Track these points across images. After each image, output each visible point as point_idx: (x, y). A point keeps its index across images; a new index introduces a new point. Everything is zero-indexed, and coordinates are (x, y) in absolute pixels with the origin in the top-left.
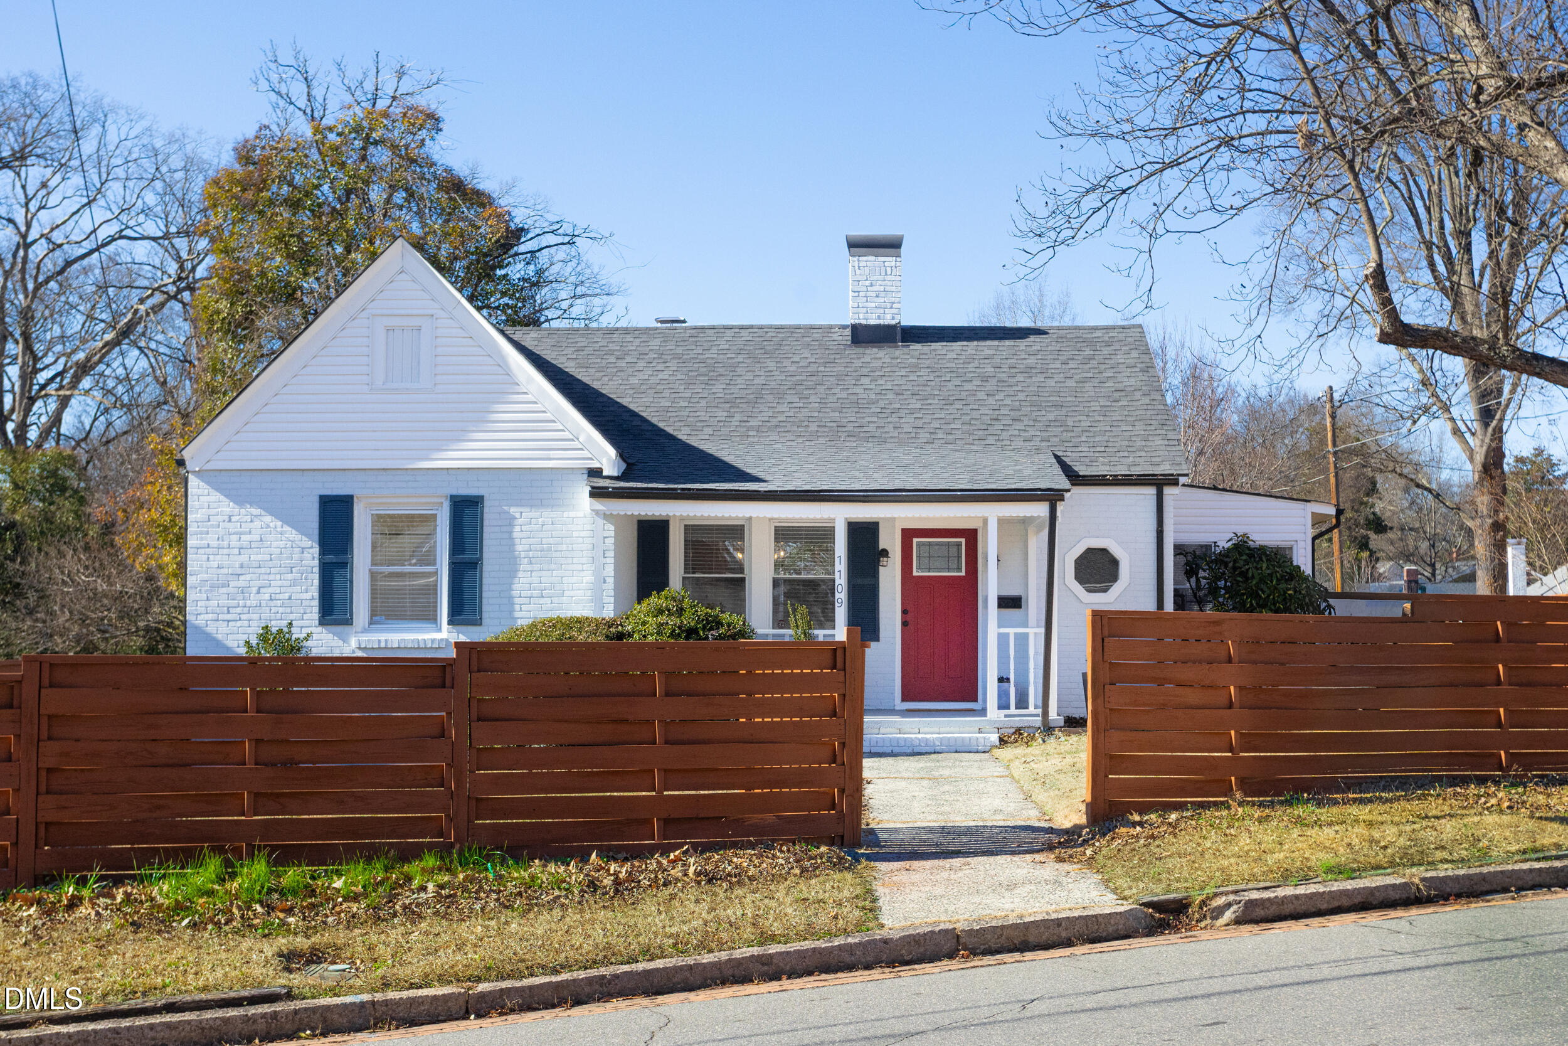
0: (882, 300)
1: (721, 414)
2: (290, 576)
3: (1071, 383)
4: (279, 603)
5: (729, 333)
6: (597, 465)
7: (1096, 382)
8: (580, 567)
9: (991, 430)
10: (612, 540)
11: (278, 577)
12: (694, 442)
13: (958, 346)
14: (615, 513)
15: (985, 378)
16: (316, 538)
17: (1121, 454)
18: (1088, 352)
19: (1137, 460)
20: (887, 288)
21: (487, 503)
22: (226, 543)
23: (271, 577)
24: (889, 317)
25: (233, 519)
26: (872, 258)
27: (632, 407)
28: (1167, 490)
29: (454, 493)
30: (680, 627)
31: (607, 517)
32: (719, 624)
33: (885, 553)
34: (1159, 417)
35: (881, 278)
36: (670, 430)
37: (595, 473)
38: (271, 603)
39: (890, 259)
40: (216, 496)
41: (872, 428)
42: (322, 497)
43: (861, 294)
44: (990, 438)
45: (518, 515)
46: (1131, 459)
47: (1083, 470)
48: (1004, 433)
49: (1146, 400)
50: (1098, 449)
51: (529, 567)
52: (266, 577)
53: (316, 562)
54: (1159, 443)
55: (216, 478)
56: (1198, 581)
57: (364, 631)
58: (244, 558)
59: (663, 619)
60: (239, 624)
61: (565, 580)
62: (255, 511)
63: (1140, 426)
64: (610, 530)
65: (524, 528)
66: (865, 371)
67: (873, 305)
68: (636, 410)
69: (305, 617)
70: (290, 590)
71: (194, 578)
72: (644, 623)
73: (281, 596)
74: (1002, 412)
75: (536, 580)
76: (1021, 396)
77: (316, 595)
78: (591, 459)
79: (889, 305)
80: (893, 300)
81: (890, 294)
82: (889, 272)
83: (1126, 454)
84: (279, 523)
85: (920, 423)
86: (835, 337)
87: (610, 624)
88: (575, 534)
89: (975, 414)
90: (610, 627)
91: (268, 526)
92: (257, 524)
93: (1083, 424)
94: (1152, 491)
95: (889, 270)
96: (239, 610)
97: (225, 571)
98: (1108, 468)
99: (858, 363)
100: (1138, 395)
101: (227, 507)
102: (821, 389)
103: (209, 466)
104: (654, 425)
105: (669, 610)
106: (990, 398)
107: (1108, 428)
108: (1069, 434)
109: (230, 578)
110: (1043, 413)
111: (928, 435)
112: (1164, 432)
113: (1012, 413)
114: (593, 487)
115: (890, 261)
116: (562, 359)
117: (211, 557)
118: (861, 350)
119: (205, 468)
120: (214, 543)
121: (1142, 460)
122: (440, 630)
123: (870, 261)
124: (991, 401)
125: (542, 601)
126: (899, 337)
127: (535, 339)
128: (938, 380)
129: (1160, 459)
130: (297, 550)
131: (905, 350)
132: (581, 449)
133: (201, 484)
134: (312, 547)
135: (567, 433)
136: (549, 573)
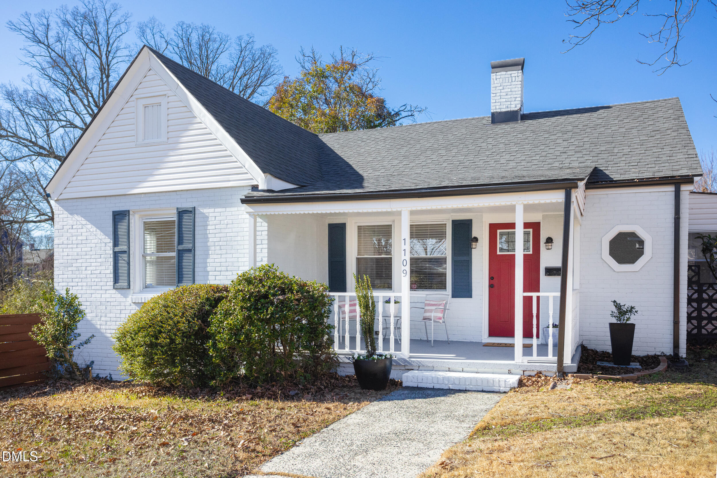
0: (510, 97)
2: (100, 260)
3: (622, 130)
4: (95, 276)
5: (427, 126)
6: (256, 183)
7: (640, 128)
9: (559, 159)
10: (266, 233)
11: (94, 260)
13: (554, 119)
16: (112, 237)
17: (650, 166)
18: (639, 113)
19: (661, 168)
20: (513, 90)
21: (197, 212)
22: (71, 241)
23: (92, 261)
24: (513, 106)
25: (74, 227)
26: (504, 73)
28: (684, 187)
29: (179, 206)
31: (259, 216)
33: (476, 240)
35: (509, 84)
37: (255, 188)
38: (92, 276)
39: (515, 72)
40: (66, 214)
42: (114, 212)
43: (498, 94)
44: (557, 163)
45: (213, 219)
46: (656, 168)
47: (616, 177)
48: (567, 160)
49: (675, 134)
50: (632, 164)
51: (220, 252)
52: (89, 261)
53: (111, 252)
54: (681, 157)
55: (66, 204)
56: (712, 255)
58: (79, 250)
60: (77, 288)
61: (240, 260)
63: (667, 149)
64: (263, 226)
65: (217, 227)
66: (492, 136)
67: (504, 100)
69: (107, 284)
70: (100, 268)
71: (57, 262)
73: (96, 272)
74: (570, 148)
76: (586, 139)
77: (112, 271)
78: (252, 179)
79: (513, 99)
80: (516, 96)
81: (514, 93)
82: (514, 80)
84: (95, 229)
85: (512, 158)
89: (551, 151)
91: (90, 231)
92: (84, 230)
93: (625, 151)
94: (671, 189)
95: (514, 78)
96: (77, 280)
97: (70, 257)
98: (637, 175)
99: (490, 132)
100: (669, 132)
101: (72, 220)
102: (461, 146)
103: (61, 197)
104: (355, 170)
106: (564, 142)
107: (643, 152)
108: (613, 157)
109: (73, 261)
110: (599, 147)
111: (515, 164)
112: (686, 150)
113: (577, 149)
117: (65, 250)
118: (495, 126)
120: (65, 242)
121: (666, 168)
123: (502, 75)
124: (565, 143)
125: (227, 273)
126: (520, 118)
128: (535, 136)
129: (680, 167)
130: (103, 245)
131: (522, 124)
132: (247, 173)
133: (60, 207)
134: (110, 242)
135: (239, 163)
136: (230, 256)
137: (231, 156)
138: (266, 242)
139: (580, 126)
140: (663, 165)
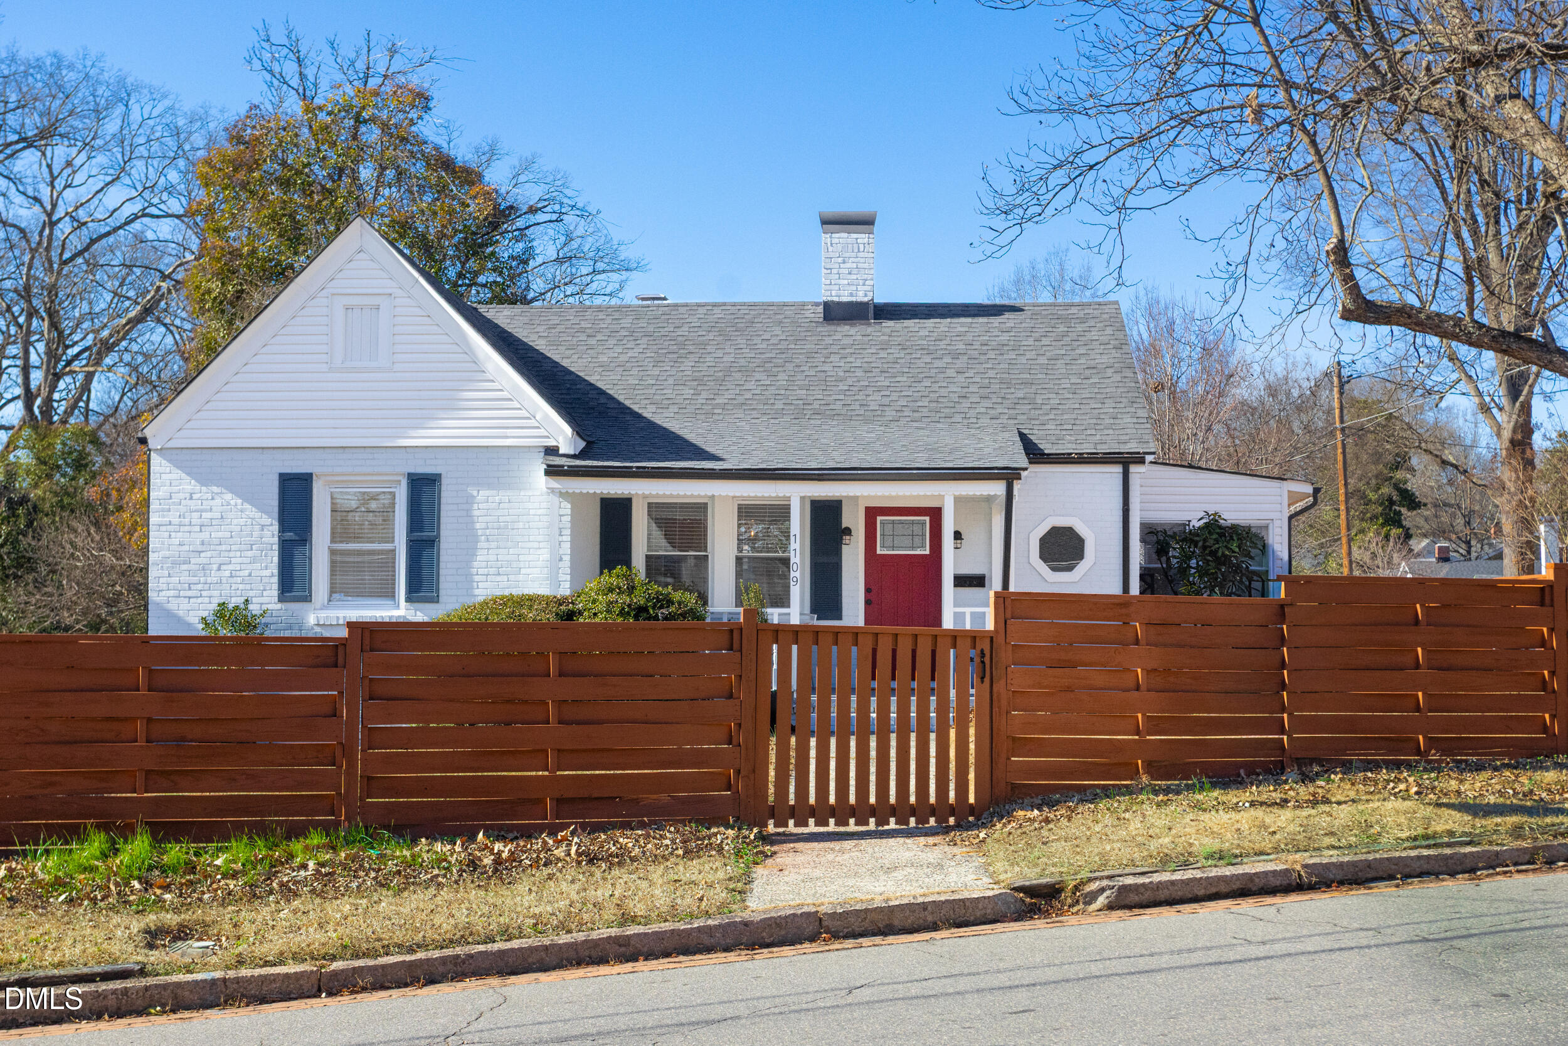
0: (855, 277)
1: (688, 392)
2: (249, 554)
3: (1043, 360)
4: (239, 580)
5: (701, 310)
6: (554, 443)
7: (1067, 359)
8: (536, 545)
9: (958, 408)
10: (569, 518)
11: (238, 554)
12: (658, 420)
13: (930, 323)
14: (571, 491)
15: (956, 356)
16: (276, 515)
17: (1089, 432)
18: (1062, 328)
19: (1104, 438)
20: (860, 265)
21: (444, 481)
22: (187, 521)
23: (232, 554)
24: (861, 294)
25: (195, 496)
26: (845, 235)
27: (600, 385)
28: (1133, 469)
29: (412, 471)
30: (629, 606)
31: (564, 495)
32: (670, 602)
33: (848, 531)
34: (1130, 395)
35: (854, 255)
36: (635, 408)
37: (551, 451)
38: (231, 580)
39: (863, 236)
40: (177, 474)
41: (838, 406)
42: (281, 475)
43: (834, 271)
44: (957, 415)
45: (475, 493)
46: (1098, 437)
47: (1048, 448)
48: (971, 411)
49: (1117, 377)
50: (1065, 427)
51: (486, 545)
52: (226, 554)
53: (276, 539)
54: (1129, 420)
55: (180, 456)
56: (1168, 560)
57: (323, 608)
58: (205, 536)
59: (612, 597)
60: (200, 600)
61: (521, 558)
62: (215, 489)
63: (1110, 403)
64: (567, 507)
65: (481, 506)
66: (835, 349)
67: (846, 282)
68: (603, 388)
69: (265, 593)
70: (250, 567)
71: (156, 555)
72: (594, 601)
73: (242, 573)
74: (971, 390)
75: (492, 558)
76: (991, 374)
77: (276, 572)
78: (548, 437)
79: (861, 282)
80: (866, 277)
81: (862, 271)
82: (862, 249)
83: (1093, 432)
84: (239, 501)
85: (886, 401)
86: (808, 314)
87: (561, 602)
88: (532, 512)
89: (943, 392)
90: (561, 605)
91: (228, 504)
92: (218, 501)
93: (1052, 402)
94: (1118, 469)
95: (861, 247)
96: (200, 587)
97: (186, 548)
98: (1074, 446)
99: (828, 340)
100: (1110, 372)
101: (189, 485)
102: (789, 366)
103: (169, 445)
104: (619, 403)
105: (620, 588)
106: (960, 376)
107: (1077, 406)
108: (1037, 412)
109: (192, 555)
110: (1013, 390)
111: (894, 413)
112: (1133, 410)
113: (981, 390)
114: (549, 466)
115: (863, 238)
116: (534, 337)
117: (173, 534)
118: (833, 328)
119: (166, 446)
120: (176, 521)
121: (1110, 437)
122: (398, 607)
123: (842, 238)
124: (961, 378)
125: (499, 578)
126: (871, 314)
127: (507, 317)
128: (908, 357)
129: (1127, 437)
130: (257, 528)
131: (877, 327)
132: (538, 428)
133: (164, 462)
134: (272, 525)
135: (524, 411)
136: (505, 551)
137: (510, 400)
138: (568, 532)
139: (977, 346)
140: (1106, 432)
